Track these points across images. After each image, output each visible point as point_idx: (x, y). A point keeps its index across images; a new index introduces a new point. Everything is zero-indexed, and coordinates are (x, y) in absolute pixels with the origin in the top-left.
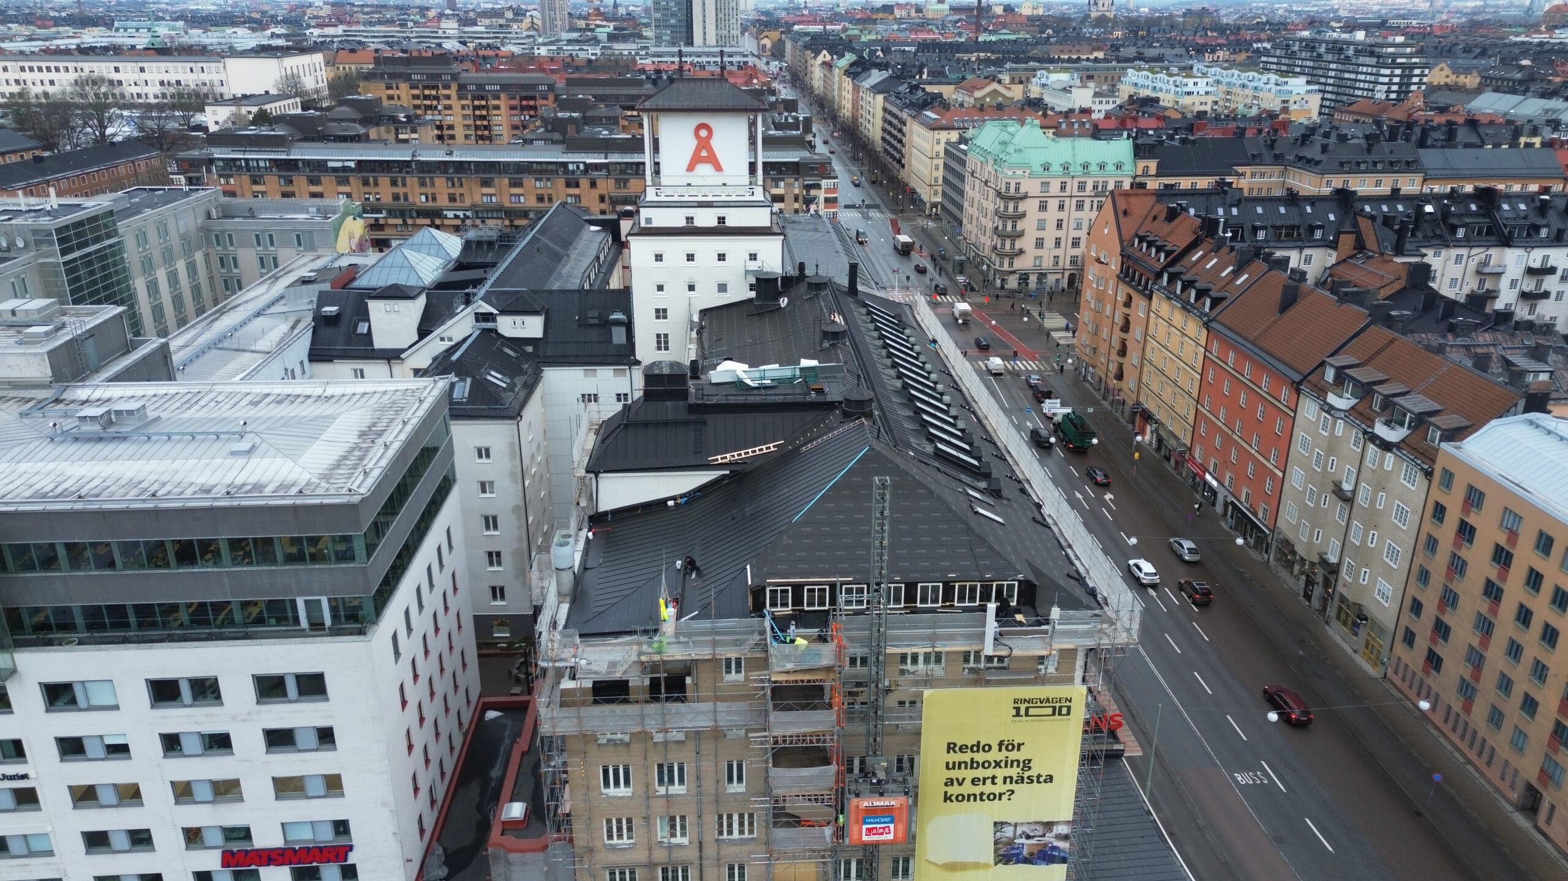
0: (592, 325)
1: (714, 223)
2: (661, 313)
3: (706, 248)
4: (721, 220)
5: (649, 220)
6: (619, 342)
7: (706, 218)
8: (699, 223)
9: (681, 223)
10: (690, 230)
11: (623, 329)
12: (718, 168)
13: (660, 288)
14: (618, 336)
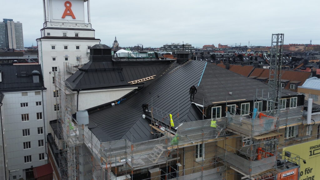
0: (23, 77)
1: (74, 36)
2: (55, 69)
3: (72, 44)
4: (77, 35)
5: (49, 34)
6: (36, 82)
7: (71, 34)
8: (68, 35)
9: (62, 35)
10: (65, 38)
11: (38, 77)
12: (74, 18)
13: (54, 59)
14: (36, 79)
